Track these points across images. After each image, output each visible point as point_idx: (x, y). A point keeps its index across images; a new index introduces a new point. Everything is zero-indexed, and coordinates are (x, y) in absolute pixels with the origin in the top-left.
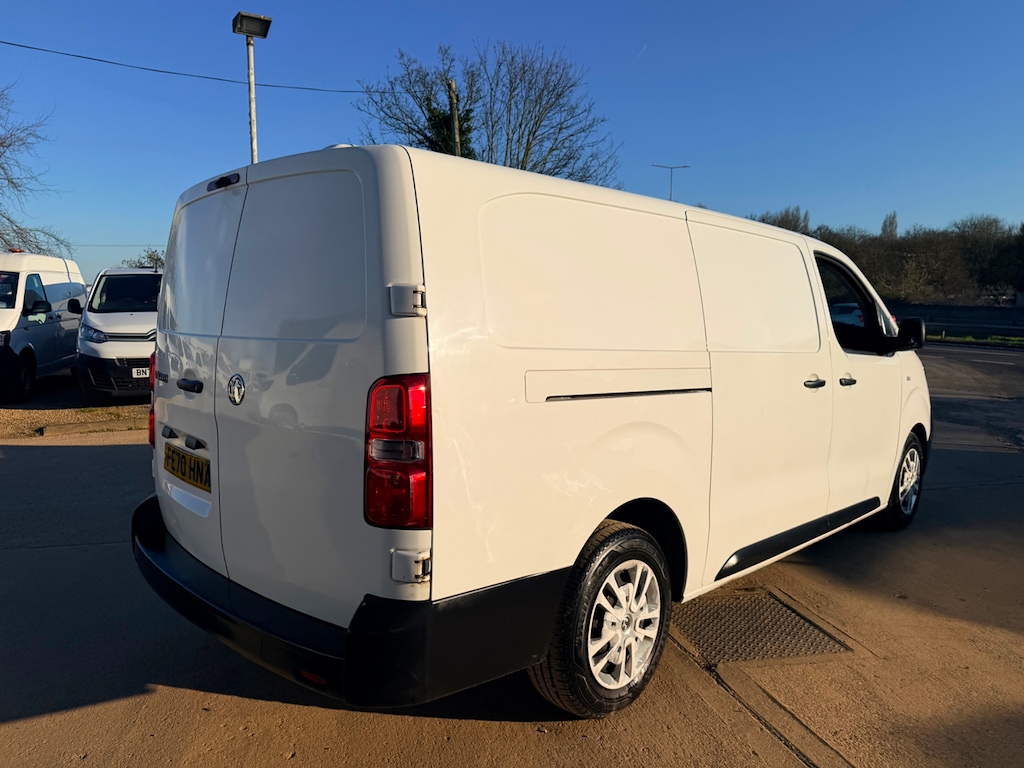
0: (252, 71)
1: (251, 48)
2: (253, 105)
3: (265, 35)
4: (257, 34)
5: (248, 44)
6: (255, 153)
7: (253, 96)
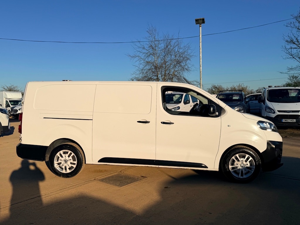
0: (201, 34)
1: (201, 28)
2: (201, 44)
3: (204, 23)
4: (202, 23)
5: (200, 26)
6: (201, 57)
7: (201, 41)
